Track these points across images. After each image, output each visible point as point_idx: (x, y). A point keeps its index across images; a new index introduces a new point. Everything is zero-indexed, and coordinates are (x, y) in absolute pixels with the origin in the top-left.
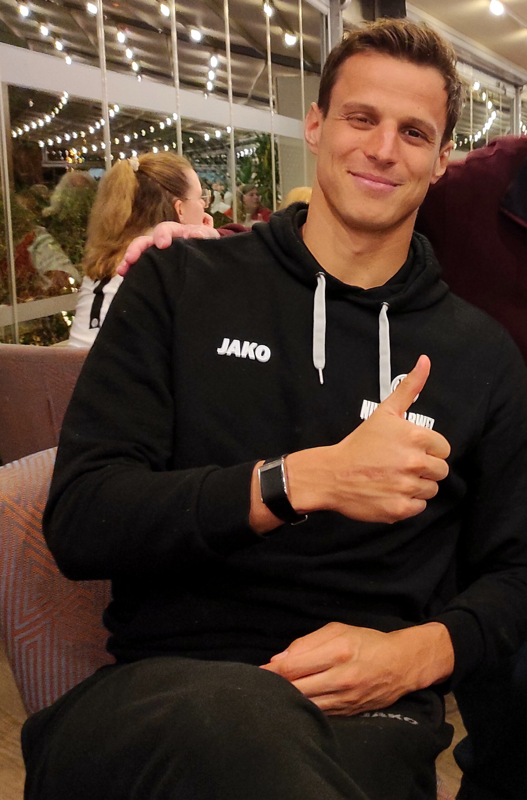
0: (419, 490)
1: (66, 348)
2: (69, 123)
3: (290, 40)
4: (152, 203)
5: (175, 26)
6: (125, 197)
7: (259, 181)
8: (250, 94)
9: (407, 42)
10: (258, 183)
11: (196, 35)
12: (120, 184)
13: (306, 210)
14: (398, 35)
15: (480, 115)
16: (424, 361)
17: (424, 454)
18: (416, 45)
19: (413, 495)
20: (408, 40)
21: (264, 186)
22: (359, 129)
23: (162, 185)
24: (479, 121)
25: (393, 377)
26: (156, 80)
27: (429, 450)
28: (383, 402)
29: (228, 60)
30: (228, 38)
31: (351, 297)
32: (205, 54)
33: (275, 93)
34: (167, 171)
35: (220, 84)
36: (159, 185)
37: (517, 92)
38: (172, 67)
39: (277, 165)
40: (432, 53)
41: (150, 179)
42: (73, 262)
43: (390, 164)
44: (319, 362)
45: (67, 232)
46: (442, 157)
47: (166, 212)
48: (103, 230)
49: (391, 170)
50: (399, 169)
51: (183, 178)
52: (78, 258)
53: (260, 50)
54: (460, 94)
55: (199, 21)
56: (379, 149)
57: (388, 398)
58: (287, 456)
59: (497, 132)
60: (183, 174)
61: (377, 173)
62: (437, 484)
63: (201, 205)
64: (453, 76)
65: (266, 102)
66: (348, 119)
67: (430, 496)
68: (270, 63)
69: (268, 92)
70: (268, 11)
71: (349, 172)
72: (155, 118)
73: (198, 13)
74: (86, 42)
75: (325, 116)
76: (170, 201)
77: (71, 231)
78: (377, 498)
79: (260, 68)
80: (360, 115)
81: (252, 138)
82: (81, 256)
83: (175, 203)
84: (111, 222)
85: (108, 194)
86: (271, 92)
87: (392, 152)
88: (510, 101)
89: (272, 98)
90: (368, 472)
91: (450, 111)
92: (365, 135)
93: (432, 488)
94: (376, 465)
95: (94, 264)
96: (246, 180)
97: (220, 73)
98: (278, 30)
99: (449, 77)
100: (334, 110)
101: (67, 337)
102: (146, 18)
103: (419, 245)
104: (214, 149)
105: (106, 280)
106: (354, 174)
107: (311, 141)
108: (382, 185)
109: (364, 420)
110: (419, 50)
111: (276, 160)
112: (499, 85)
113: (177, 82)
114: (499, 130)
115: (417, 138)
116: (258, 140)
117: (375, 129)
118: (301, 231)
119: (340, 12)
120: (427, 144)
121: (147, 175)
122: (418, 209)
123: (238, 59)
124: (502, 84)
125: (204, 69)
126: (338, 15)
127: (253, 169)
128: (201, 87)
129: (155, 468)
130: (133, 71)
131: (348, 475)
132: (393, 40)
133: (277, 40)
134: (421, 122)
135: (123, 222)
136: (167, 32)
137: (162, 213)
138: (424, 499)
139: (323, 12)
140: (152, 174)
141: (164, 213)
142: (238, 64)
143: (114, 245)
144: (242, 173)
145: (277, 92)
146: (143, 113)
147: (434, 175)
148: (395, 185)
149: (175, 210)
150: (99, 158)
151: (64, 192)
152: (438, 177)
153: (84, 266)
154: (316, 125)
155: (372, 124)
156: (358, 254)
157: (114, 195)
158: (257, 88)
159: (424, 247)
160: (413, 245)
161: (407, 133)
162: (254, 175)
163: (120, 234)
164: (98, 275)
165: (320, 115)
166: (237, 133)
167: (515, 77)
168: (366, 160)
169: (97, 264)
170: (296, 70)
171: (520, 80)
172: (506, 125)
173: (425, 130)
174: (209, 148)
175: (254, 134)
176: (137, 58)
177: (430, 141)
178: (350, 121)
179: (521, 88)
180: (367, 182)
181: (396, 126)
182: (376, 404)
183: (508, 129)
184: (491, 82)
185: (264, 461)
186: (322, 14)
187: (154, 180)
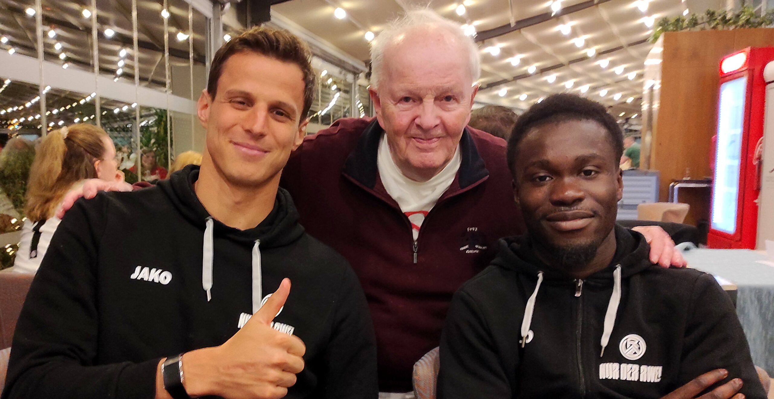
0: (281, 379)
1: (12, 273)
2: (11, 99)
3: (181, 37)
4: (77, 163)
5: (95, 26)
6: (57, 158)
7: (157, 145)
8: (150, 79)
9: (275, 44)
10: (156, 147)
11: (109, 33)
12: (53, 148)
13: (198, 170)
14: (268, 40)
15: (327, 96)
16: (286, 283)
17: (286, 352)
18: (281, 47)
19: (277, 383)
20: (276, 42)
21: (160, 149)
22: (239, 109)
23: (84, 149)
24: (326, 100)
25: (263, 296)
26: (80, 67)
27: (289, 349)
28: (255, 314)
29: (135, 52)
30: (135, 35)
31: (232, 236)
32: (116, 48)
33: (170, 78)
34: (89, 139)
35: (127, 70)
36: (82, 149)
37: (354, 79)
38: (92, 57)
39: (171, 133)
40: (294, 52)
41: (75, 145)
42: (16, 207)
43: (261, 136)
44: (207, 284)
45: (11, 185)
46: (300, 131)
47: (88, 170)
48: (40, 184)
49: (262, 140)
50: (268, 140)
51: (101, 144)
52: (19, 203)
53: (159, 46)
54: (314, 84)
55: (112, 23)
56: (253, 125)
57: (259, 311)
58: (183, 354)
59: (338, 108)
60: (101, 141)
61: (252, 143)
62: (296, 376)
63: (114, 164)
64: (309, 70)
65: (163, 84)
66: (230, 102)
67: (290, 385)
68: (167, 54)
69: (165, 77)
70: (165, 14)
71: (231, 142)
72: (77, 97)
73: (111, 16)
74: (26, 38)
75: (213, 99)
76: (91, 161)
77: (14, 183)
78: (251, 385)
79: (159, 58)
80: (239, 99)
81: (151, 112)
82: (22, 202)
83: (94, 163)
84: (46, 177)
85: (43, 156)
86: (167, 77)
87: (263, 127)
88: (350, 85)
89: (168, 81)
90: (244, 366)
91: (306, 97)
92: (243, 114)
93: (292, 379)
94: (249, 361)
95: (33, 209)
96: (147, 144)
97: (128, 62)
98: (173, 29)
99: (306, 70)
100: (220, 96)
101: (12, 264)
102: (72, 20)
103: (283, 198)
104: (123, 120)
105: (42, 221)
106: (235, 144)
107: (202, 118)
108: (255, 152)
109: (240, 328)
110: (284, 50)
111: (171, 129)
112: (341, 73)
113: (97, 69)
114: (340, 107)
115: (282, 116)
116: (156, 114)
117: (250, 110)
118: (194, 186)
119: (221, 17)
120: (290, 121)
121: (74, 142)
122: (282, 169)
123: (143, 52)
124: (344, 72)
125: (114, 59)
126: (219, 19)
127: (152, 136)
128: (112, 72)
129: (84, 363)
130: (60, 59)
131: (228, 368)
132: (265, 43)
133: (172, 37)
134: (285, 104)
135: (55, 177)
136: (88, 30)
137: (84, 172)
138: (286, 387)
139: (208, 17)
140: (77, 141)
141: (86, 170)
142: (144, 56)
143: (48, 194)
144: (144, 139)
145: (172, 77)
146: (68, 93)
147: (294, 144)
148: (266, 152)
149: (94, 168)
150: (34, 126)
151: (9, 154)
152: (297, 146)
153: (26, 211)
154: (206, 106)
155: (249, 106)
156: (238, 203)
157: (48, 156)
158: (156, 73)
159: (286, 199)
160: (278, 197)
161: (275, 112)
162: (153, 141)
163: (53, 187)
164: (37, 218)
165: (209, 99)
166: (142, 108)
167: (354, 67)
168: (244, 133)
169: (35, 210)
170: (186, 60)
171: (358, 69)
172: (347, 104)
173: (288, 111)
174: (118, 119)
175: (153, 109)
176: (64, 50)
177: (292, 118)
178: (233, 104)
179: (358, 75)
180: (244, 149)
181: (267, 108)
182: (251, 316)
183: (348, 106)
184: (335, 70)
185: (166, 359)
186: (206, 18)
187: (79, 146)
